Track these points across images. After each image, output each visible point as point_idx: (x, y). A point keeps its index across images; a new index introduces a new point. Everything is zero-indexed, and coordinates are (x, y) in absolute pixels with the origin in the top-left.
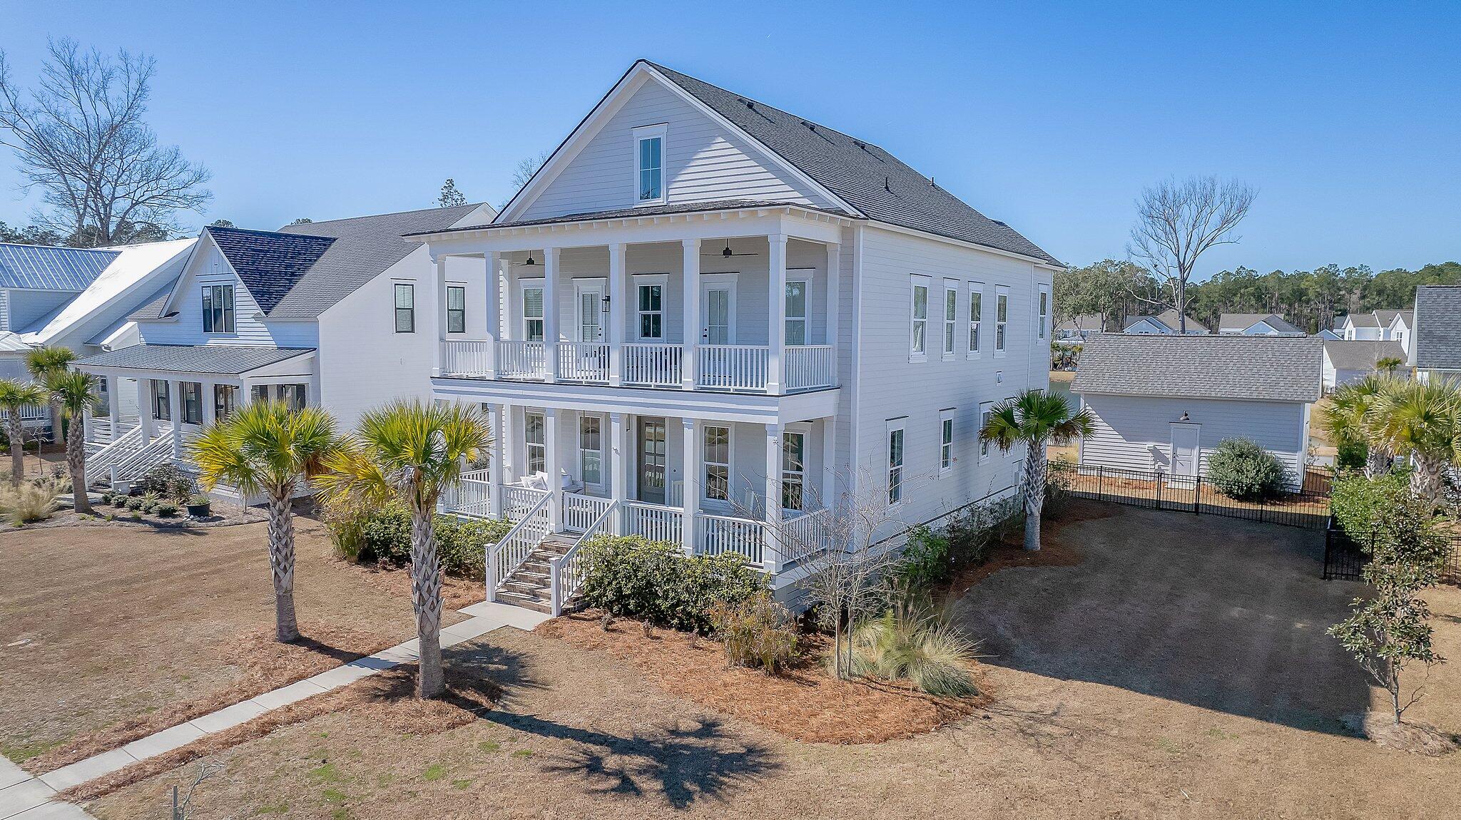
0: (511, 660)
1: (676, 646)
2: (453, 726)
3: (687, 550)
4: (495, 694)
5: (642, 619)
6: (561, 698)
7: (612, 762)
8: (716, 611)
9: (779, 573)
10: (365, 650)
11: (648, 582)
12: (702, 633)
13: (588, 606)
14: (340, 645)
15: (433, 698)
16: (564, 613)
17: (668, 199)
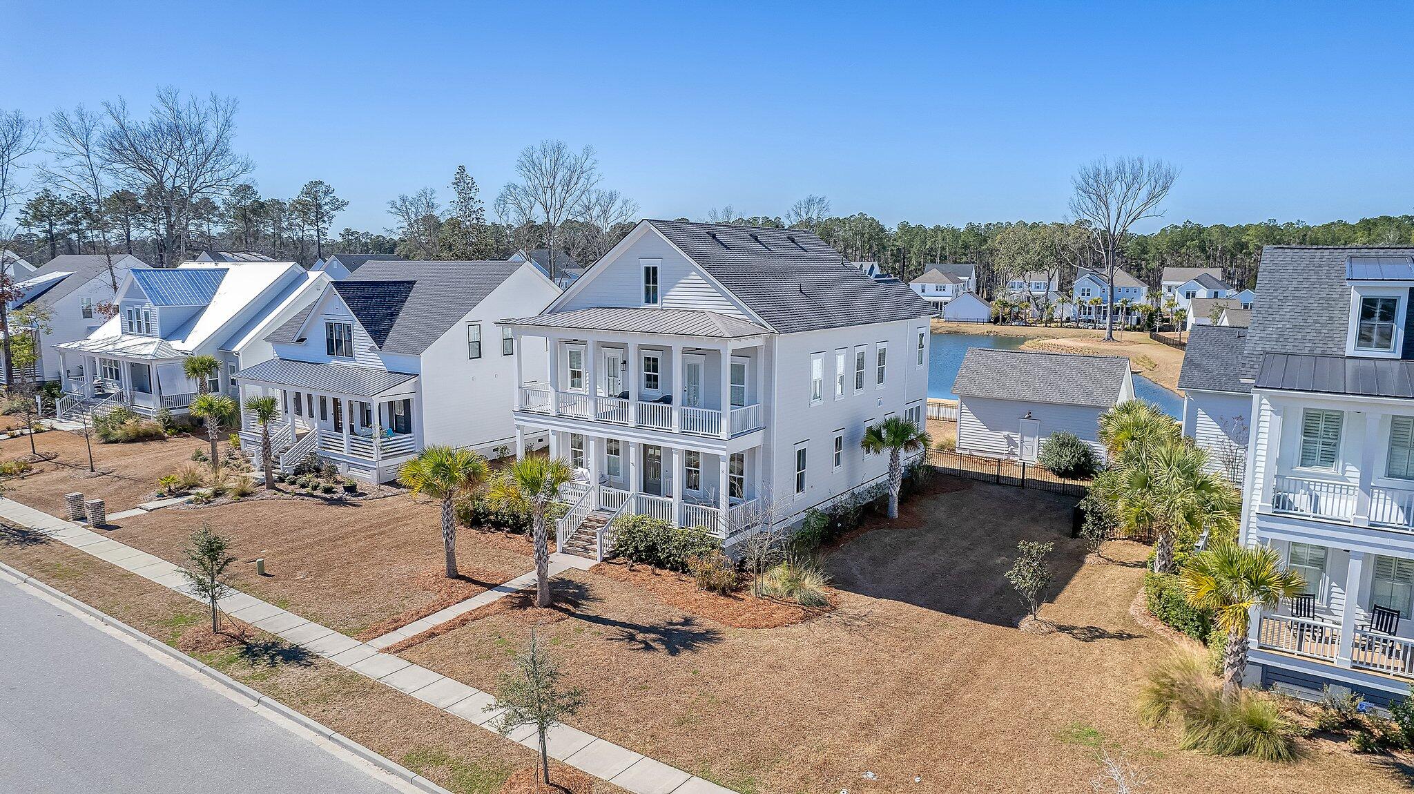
0: (579, 587)
1: (669, 579)
2: (559, 620)
3: (675, 524)
4: (576, 605)
5: (650, 564)
6: (611, 607)
7: (640, 636)
8: (691, 561)
9: (728, 538)
10: (498, 582)
11: (654, 544)
12: (684, 572)
13: (618, 555)
14: (482, 579)
15: (545, 607)
16: (605, 560)
17: (662, 305)
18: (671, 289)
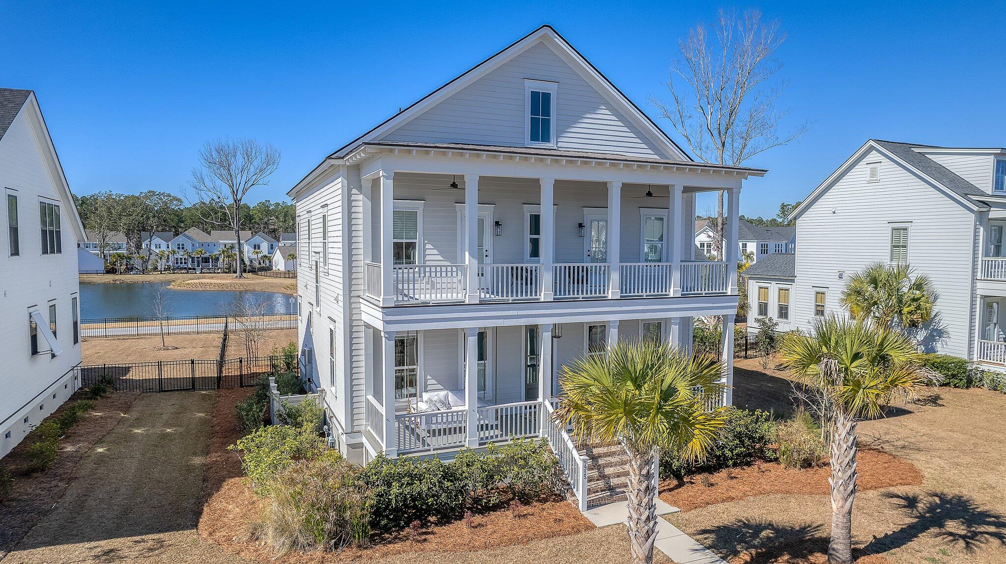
17: (557, 145)
18: (573, 124)
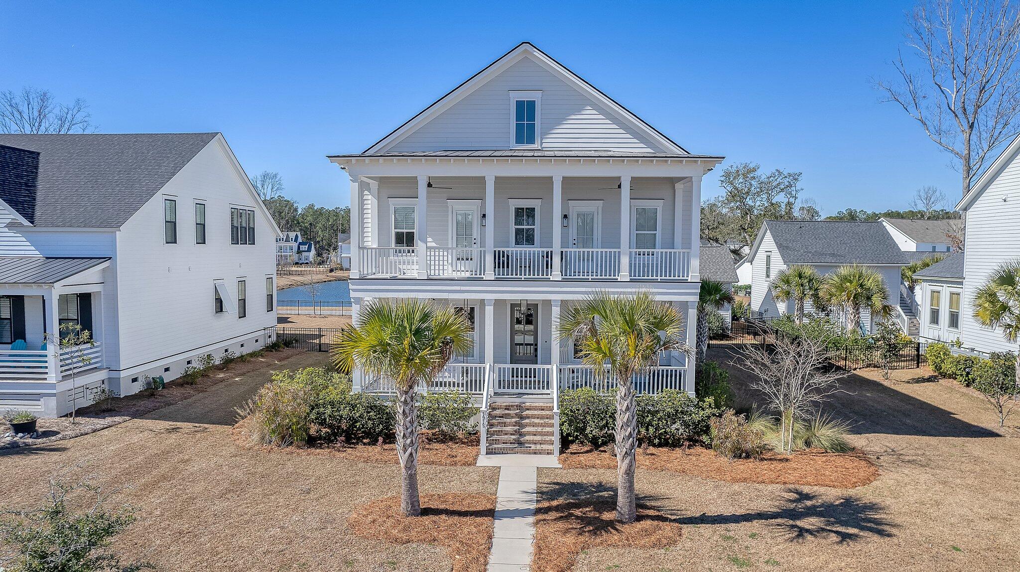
2: (679, 534)
16: (561, 451)
17: (541, 145)
18: (557, 126)
